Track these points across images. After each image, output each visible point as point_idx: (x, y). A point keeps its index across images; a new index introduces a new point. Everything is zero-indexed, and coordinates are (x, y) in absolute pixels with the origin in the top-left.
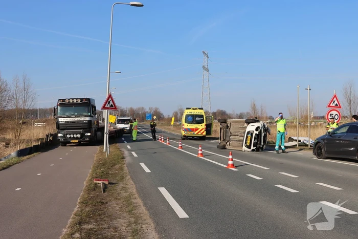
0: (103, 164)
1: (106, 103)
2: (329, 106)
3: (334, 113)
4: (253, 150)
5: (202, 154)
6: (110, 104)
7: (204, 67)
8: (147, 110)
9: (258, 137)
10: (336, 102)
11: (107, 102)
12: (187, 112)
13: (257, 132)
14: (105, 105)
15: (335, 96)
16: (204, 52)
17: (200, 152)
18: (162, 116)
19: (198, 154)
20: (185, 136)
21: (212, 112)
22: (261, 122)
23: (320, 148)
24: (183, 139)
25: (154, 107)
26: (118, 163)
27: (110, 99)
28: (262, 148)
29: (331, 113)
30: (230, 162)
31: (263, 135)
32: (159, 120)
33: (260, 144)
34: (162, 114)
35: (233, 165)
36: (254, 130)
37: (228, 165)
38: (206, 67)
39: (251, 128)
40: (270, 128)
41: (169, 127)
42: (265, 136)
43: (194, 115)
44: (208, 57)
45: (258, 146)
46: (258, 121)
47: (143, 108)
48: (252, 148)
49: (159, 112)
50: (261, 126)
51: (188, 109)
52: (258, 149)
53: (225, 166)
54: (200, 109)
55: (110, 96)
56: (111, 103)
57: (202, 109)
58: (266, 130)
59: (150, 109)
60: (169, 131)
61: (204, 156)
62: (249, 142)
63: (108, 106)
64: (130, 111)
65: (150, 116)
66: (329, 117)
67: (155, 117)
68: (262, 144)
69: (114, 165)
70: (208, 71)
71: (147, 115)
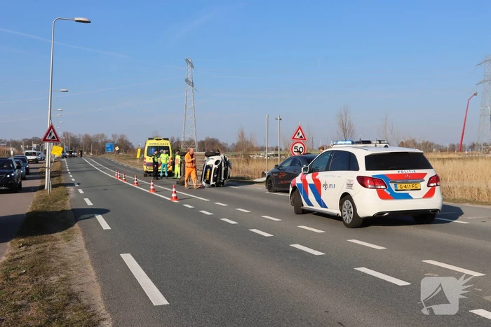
0: (44, 200)
1: (47, 135)
2: (293, 138)
3: (299, 145)
4: (213, 186)
5: (154, 189)
6: (51, 136)
7: (187, 80)
8: (110, 138)
9: (218, 171)
10: (301, 134)
11: (48, 133)
12: (150, 143)
13: (217, 166)
14: (46, 137)
15: (300, 128)
16: (187, 60)
17: (152, 187)
18: (130, 147)
19: (150, 189)
20: (147, 172)
21: (199, 140)
22: (222, 156)
23: (270, 182)
24: (145, 176)
25: (119, 134)
26: (60, 199)
27: (52, 130)
28: (223, 183)
29: (296, 145)
30: (174, 195)
31: (223, 169)
32: (126, 152)
33: (220, 179)
34: (130, 144)
35: (176, 198)
36: (214, 164)
37: (172, 197)
38: (190, 80)
39: (211, 161)
40: (231, 162)
41: (135, 161)
42: (226, 171)
43: (157, 147)
44: (192, 66)
45: (218, 181)
46: (219, 154)
47: (103, 135)
48: (212, 183)
49: (126, 141)
50: (220, 160)
51: (150, 139)
52: (219, 184)
53: (169, 199)
54: (164, 139)
55: (51, 127)
56: (53, 134)
57: (167, 139)
58: (227, 164)
59: (114, 136)
60: (133, 167)
61: (156, 192)
62: (208, 177)
63: (50, 138)
64: (84, 139)
65: (111, 147)
66: (294, 150)
67: (117, 148)
68: (223, 179)
69: (56, 201)
70: (193, 86)
71: (108, 145)
